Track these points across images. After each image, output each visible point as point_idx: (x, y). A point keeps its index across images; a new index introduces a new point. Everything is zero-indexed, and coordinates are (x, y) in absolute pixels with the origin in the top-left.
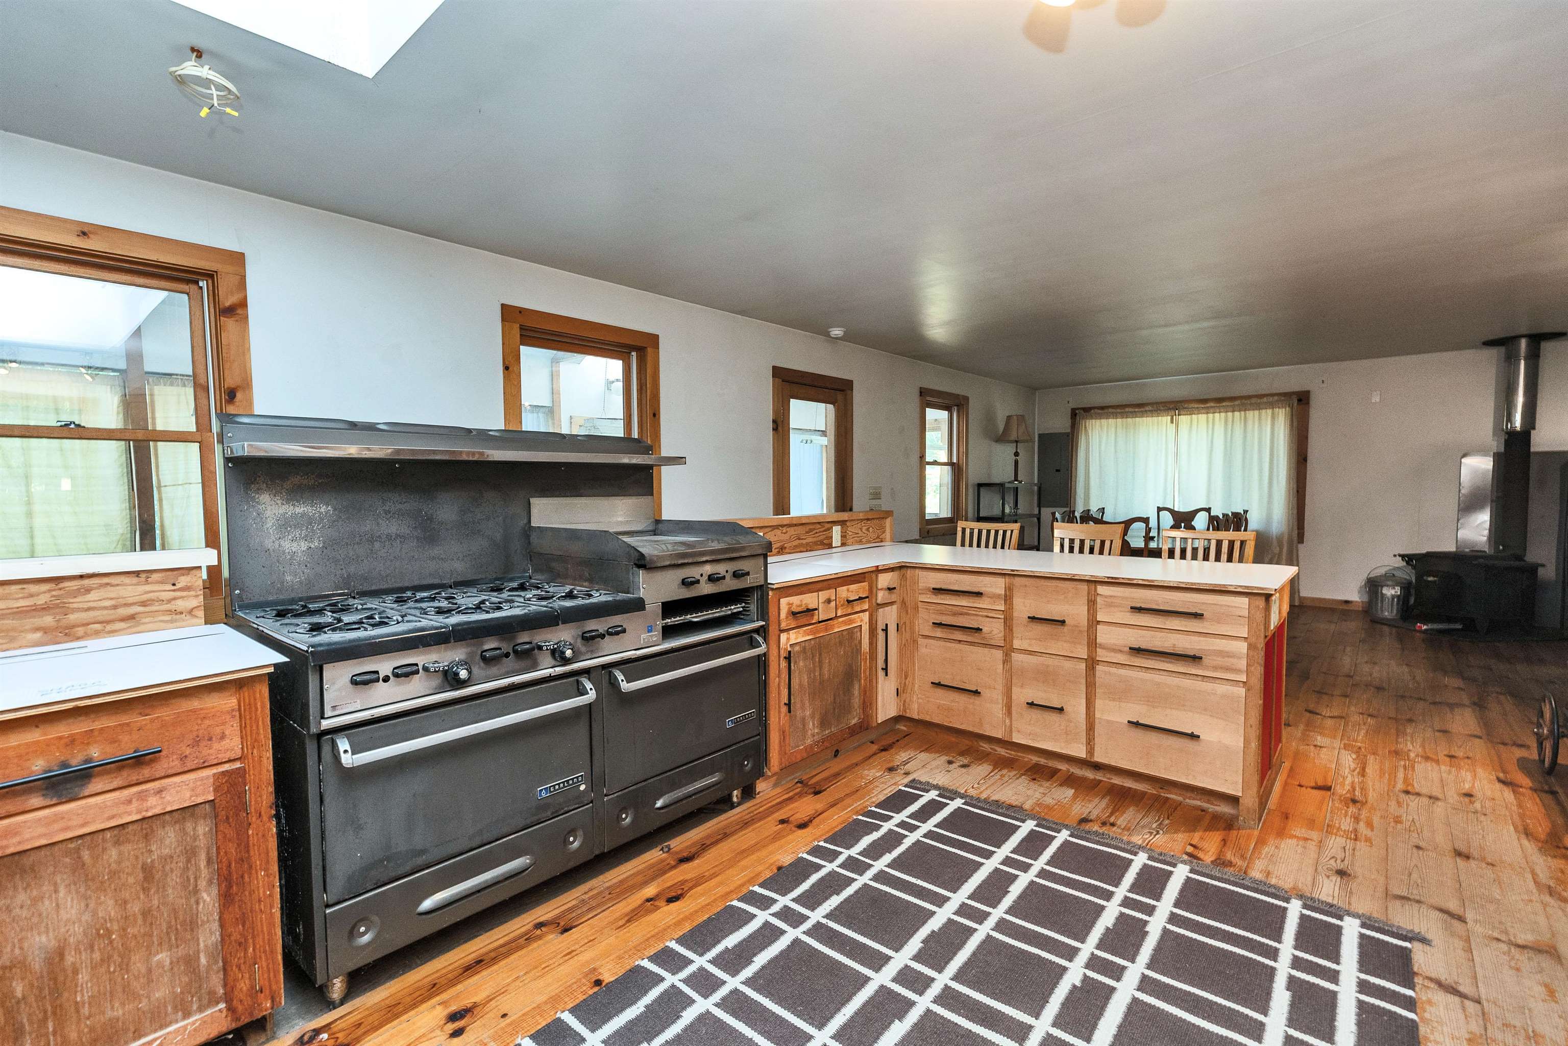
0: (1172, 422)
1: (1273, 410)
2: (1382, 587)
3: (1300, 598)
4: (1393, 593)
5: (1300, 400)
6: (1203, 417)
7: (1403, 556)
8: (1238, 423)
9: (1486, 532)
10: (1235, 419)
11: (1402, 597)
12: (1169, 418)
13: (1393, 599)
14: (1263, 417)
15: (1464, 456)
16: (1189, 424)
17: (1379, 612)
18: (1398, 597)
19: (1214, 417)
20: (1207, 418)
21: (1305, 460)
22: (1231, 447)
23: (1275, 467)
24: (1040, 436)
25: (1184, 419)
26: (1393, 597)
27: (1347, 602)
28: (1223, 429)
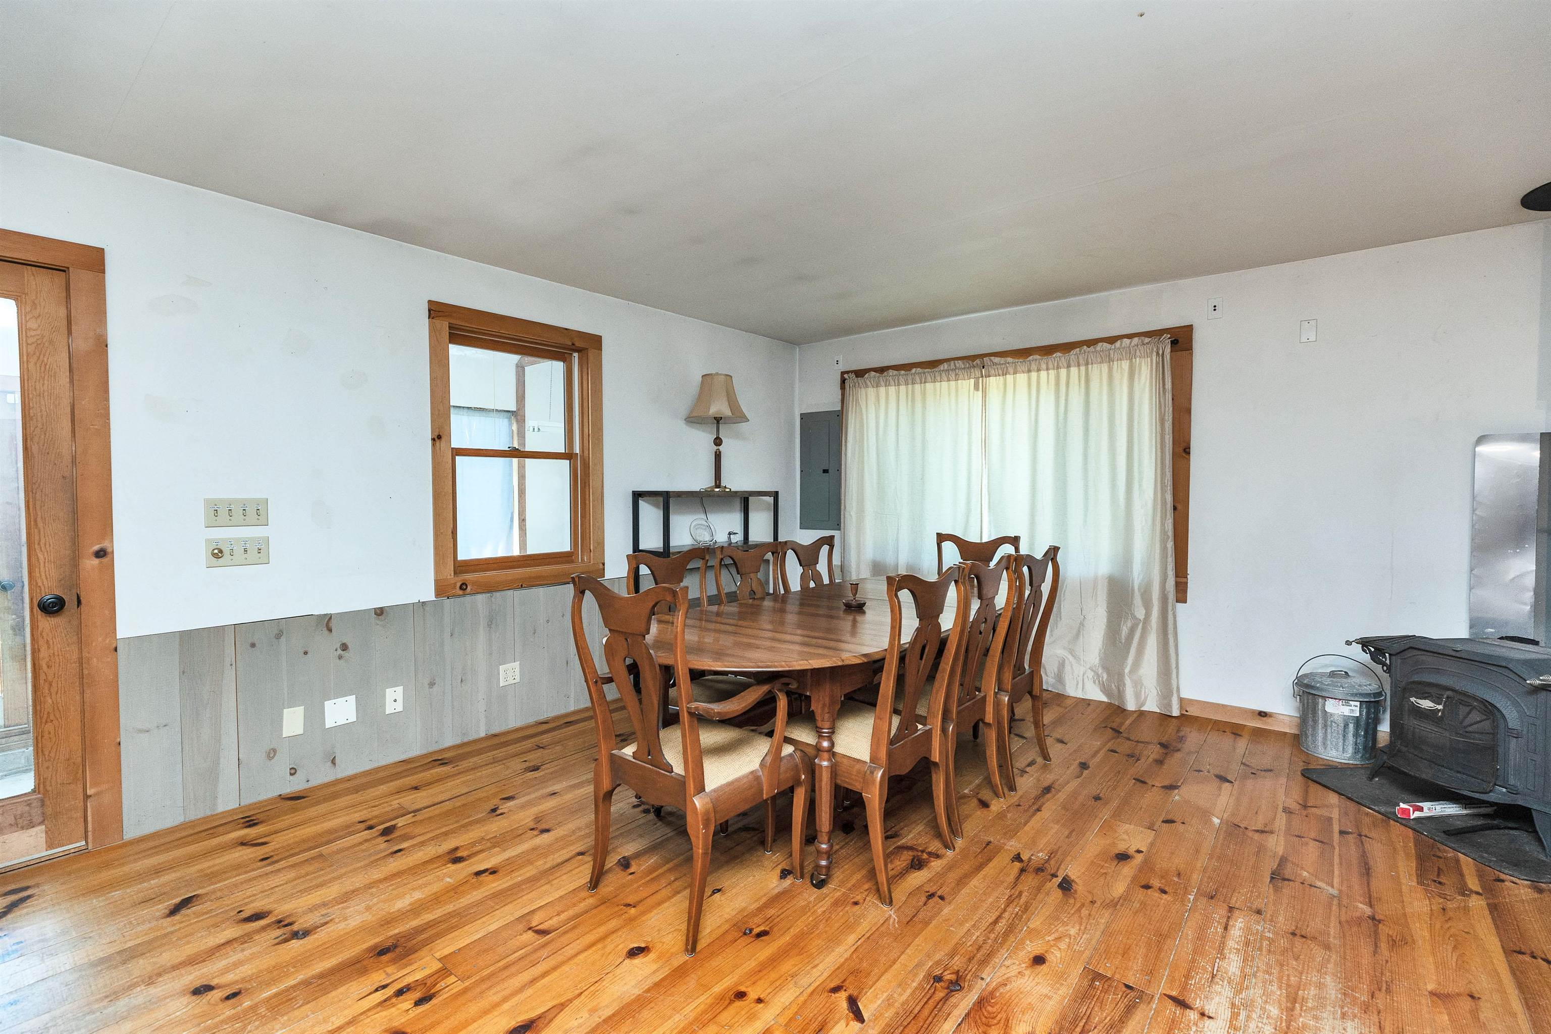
0: (976, 388)
1: (1131, 360)
2: (1324, 698)
3: (1181, 700)
4: (1347, 713)
5: (1174, 343)
6: (1022, 378)
7: (1365, 643)
8: (1077, 387)
9: (1529, 596)
10: (1071, 380)
11: (1363, 723)
12: (972, 381)
13: (1346, 726)
14: (1116, 375)
15: (1481, 440)
16: (1002, 390)
17: (1321, 749)
18: (1357, 720)
19: (1038, 377)
20: (1029, 379)
21: (1187, 451)
22: (1065, 427)
23: (1136, 465)
24: (803, 416)
25: (994, 383)
26: (1346, 720)
27: (1262, 714)
28: (1052, 398)
